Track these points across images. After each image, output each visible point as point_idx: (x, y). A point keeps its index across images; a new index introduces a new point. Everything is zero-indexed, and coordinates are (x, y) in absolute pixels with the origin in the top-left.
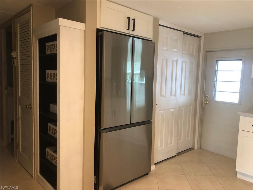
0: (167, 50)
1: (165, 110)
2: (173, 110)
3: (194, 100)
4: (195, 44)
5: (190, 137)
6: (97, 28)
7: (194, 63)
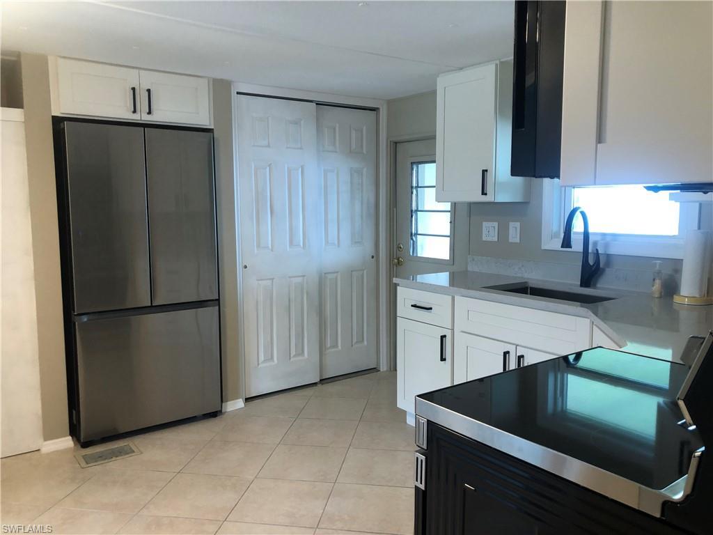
0: (268, 146)
1: (275, 280)
2: (301, 278)
3: (373, 257)
4: (365, 128)
5: (365, 343)
6: (53, 116)
7: (365, 169)
